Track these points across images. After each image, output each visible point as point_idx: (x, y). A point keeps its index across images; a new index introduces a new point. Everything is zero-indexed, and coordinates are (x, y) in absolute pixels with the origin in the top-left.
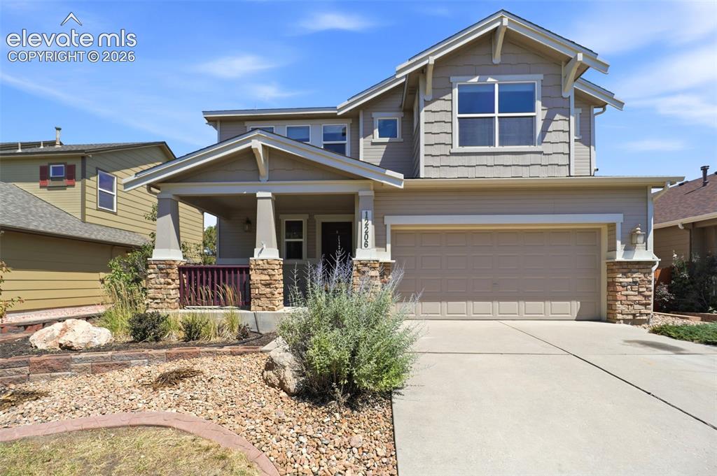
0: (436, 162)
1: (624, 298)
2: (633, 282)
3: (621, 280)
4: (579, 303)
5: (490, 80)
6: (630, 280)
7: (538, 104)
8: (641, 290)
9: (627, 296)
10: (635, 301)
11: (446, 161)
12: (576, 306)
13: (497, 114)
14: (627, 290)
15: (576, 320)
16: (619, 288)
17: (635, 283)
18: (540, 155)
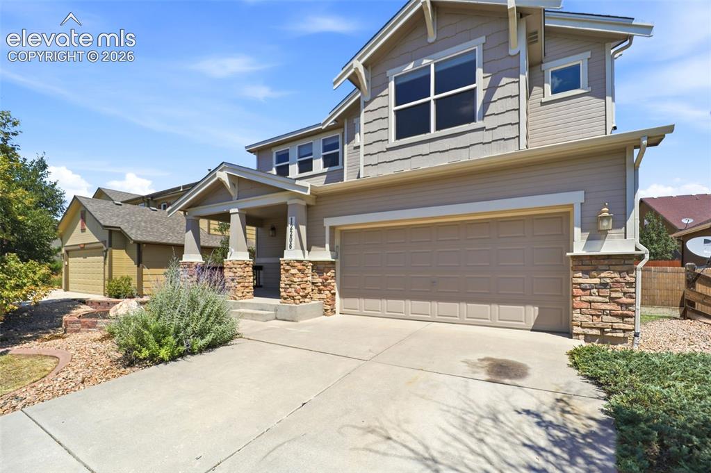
0: (374, 160)
1: (585, 305)
2: (601, 284)
3: (580, 281)
4: (537, 308)
5: (425, 62)
6: (597, 281)
7: (479, 72)
8: (614, 295)
9: (590, 302)
10: (604, 310)
11: (383, 157)
12: (532, 312)
13: (433, 97)
14: (591, 295)
15: (532, 330)
16: (577, 292)
17: (605, 285)
18: (481, 132)
